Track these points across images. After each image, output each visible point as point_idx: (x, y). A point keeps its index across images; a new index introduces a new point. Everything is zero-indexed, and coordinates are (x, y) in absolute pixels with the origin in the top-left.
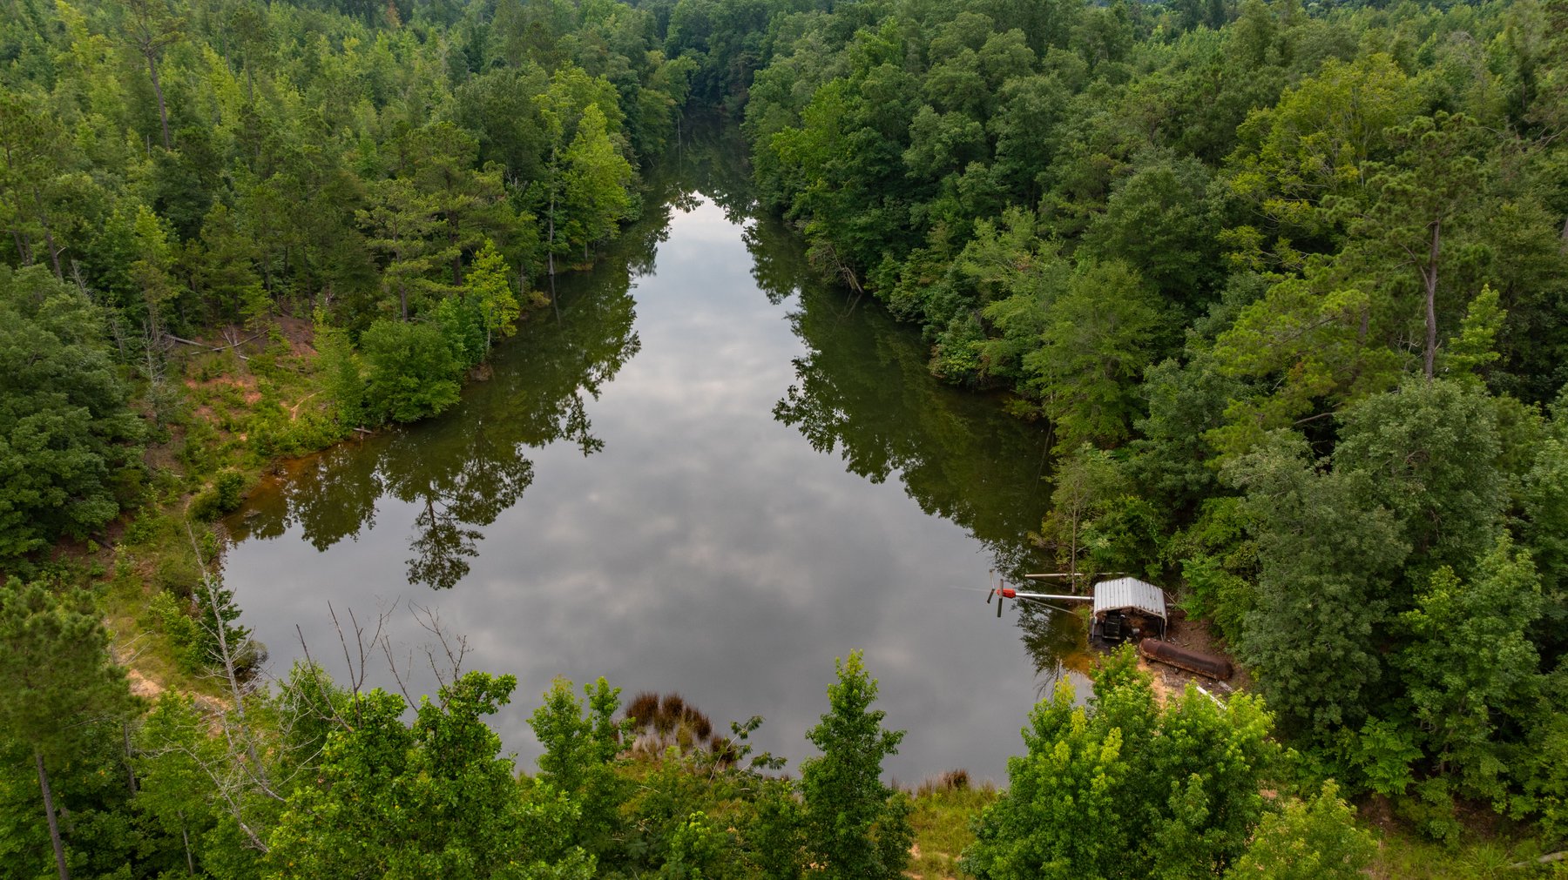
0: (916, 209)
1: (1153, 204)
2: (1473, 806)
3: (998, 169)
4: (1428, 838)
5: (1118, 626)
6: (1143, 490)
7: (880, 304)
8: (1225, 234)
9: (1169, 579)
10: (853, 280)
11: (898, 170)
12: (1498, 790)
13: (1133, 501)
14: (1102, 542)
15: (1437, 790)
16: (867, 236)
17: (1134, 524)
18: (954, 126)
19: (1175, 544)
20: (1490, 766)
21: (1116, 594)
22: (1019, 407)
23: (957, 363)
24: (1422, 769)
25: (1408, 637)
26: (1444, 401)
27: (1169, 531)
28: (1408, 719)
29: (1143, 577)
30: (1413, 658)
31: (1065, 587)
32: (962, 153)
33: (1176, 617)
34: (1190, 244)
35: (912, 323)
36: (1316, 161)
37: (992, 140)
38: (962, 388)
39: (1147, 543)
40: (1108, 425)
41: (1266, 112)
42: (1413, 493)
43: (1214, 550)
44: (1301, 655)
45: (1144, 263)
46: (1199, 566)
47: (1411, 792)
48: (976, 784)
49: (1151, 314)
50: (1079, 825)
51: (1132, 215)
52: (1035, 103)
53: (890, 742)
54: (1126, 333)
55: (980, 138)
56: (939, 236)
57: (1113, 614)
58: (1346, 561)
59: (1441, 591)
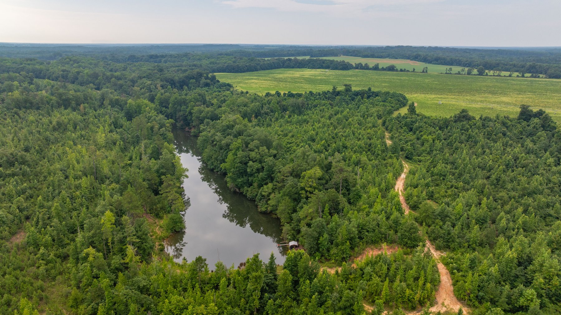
0: (250, 179)
1: (291, 189)
2: (326, 259)
3: (265, 173)
4: (323, 263)
5: (292, 247)
6: (294, 230)
7: (245, 196)
8: (301, 192)
9: (298, 241)
10: (237, 190)
11: (246, 171)
12: (328, 257)
13: (293, 231)
14: (290, 237)
15: (323, 258)
16: (241, 183)
17: (293, 234)
18: (257, 165)
19: (298, 236)
20: (327, 254)
21: (292, 243)
22: (274, 216)
23: (263, 209)
24: (322, 256)
25: (320, 244)
26: (320, 220)
27: (297, 235)
28: (320, 252)
29: (295, 241)
30: (320, 246)
31: (285, 243)
32: (258, 171)
33: (299, 245)
34: (296, 193)
35: (253, 200)
36: (310, 183)
37: (263, 168)
38: (264, 213)
39: (295, 237)
40: (289, 220)
41: (304, 173)
42: (318, 230)
43: (302, 236)
44: (310, 247)
45: (290, 197)
46: (301, 239)
47: (321, 258)
48: (280, 265)
49: (292, 204)
50: (292, 260)
51: (288, 190)
52: (271, 163)
53: (275, 258)
54: (289, 208)
55: (261, 167)
56: (255, 185)
57: (292, 246)
58: (313, 237)
59: (321, 239)
